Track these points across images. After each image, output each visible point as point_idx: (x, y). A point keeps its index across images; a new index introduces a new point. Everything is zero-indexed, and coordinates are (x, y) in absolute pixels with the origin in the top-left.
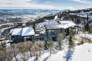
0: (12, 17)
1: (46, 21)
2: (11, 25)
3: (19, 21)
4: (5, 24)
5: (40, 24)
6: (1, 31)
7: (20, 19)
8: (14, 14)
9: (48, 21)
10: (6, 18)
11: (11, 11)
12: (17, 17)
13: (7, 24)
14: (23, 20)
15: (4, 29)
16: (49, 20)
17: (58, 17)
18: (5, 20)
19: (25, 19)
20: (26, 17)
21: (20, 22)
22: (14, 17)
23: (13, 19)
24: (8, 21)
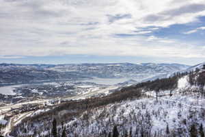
1: (148, 93)
2: (46, 105)
3: (69, 94)
4: (30, 102)
5: (124, 106)
6: (15, 120)
7: (71, 90)
8: (58, 77)
9: (153, 93)
11: (51, 69)
12: (65, 85)
13: (36, 102)
15: (22, 115)
16: (157, 91)
17: (191, 82)
18: (34, 91)
19: (84, 89)
20: (88, 83)
21: (69, 99)
23: (55, 89)
24: (42, 93)
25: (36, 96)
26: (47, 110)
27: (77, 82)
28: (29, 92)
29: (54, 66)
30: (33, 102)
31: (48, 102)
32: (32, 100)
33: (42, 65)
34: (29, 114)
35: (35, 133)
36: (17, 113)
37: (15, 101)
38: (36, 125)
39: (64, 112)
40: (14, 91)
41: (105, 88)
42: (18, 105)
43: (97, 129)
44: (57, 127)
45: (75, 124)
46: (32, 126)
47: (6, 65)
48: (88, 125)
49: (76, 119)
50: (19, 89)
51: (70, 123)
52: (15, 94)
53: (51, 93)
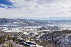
0: (51, 26)
6: (41, 35)
7: (57, 28)
8: (53, 24)
10: (47, 26)
12: (55, 26)
14: (59, 28)
15: (43, 34)
18: (46, 27)
19: (61, 28)
21: (57, 30)
22: (53, 26)
23: (52, 27)
24: (48, 28)
25: (46, 29)
26: (50, 33)
27: (59, 25)
28: (44, 28)
30: (46, 30)
31: (50, 31)
32: (45, 30)
33: (48, 20)
34: (45, 34)
35: (47, 39)
36: (41, 33)
37: (41, 30)
38: (47, 37)
39: (55, 34)
40: (41, 27)
41: (69, 28)
42: (42, 31)
43: (69, 41)
44: (54, 38)
45: (60, 38)
46: (46, 37)
48: (65, 39)
49: (60, 37)
51: (58, 38)
53: (51, 28)
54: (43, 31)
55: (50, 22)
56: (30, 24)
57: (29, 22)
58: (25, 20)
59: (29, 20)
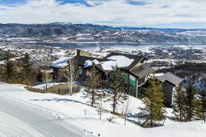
2: (171, 64)
3: (196, 57)
4: (160, 60)
7: (198, 54)
8: (187, 40)
10: (169, 47)
11: (182, 33)
12: (194, 48)
13: (164, 60)
21: (193, 61)
22: (185, 47)
23: (183, 51)
24: (171, 54)
25: (166, 56)
28: (161, 51)
29: (185, 30)
31: (174, 62)
33: (174, 29)
37: (149, 58)
40: (150, 50)
47: (145, 29)
49: (186, 78)
50: (153, 49)
52: (149, 52)
53: (178, 54)
54: (156, 60)
55: (180, 35)
56: (120, 41)
57: (117, 33)
58: (106, 27)
59: (118, 28)
